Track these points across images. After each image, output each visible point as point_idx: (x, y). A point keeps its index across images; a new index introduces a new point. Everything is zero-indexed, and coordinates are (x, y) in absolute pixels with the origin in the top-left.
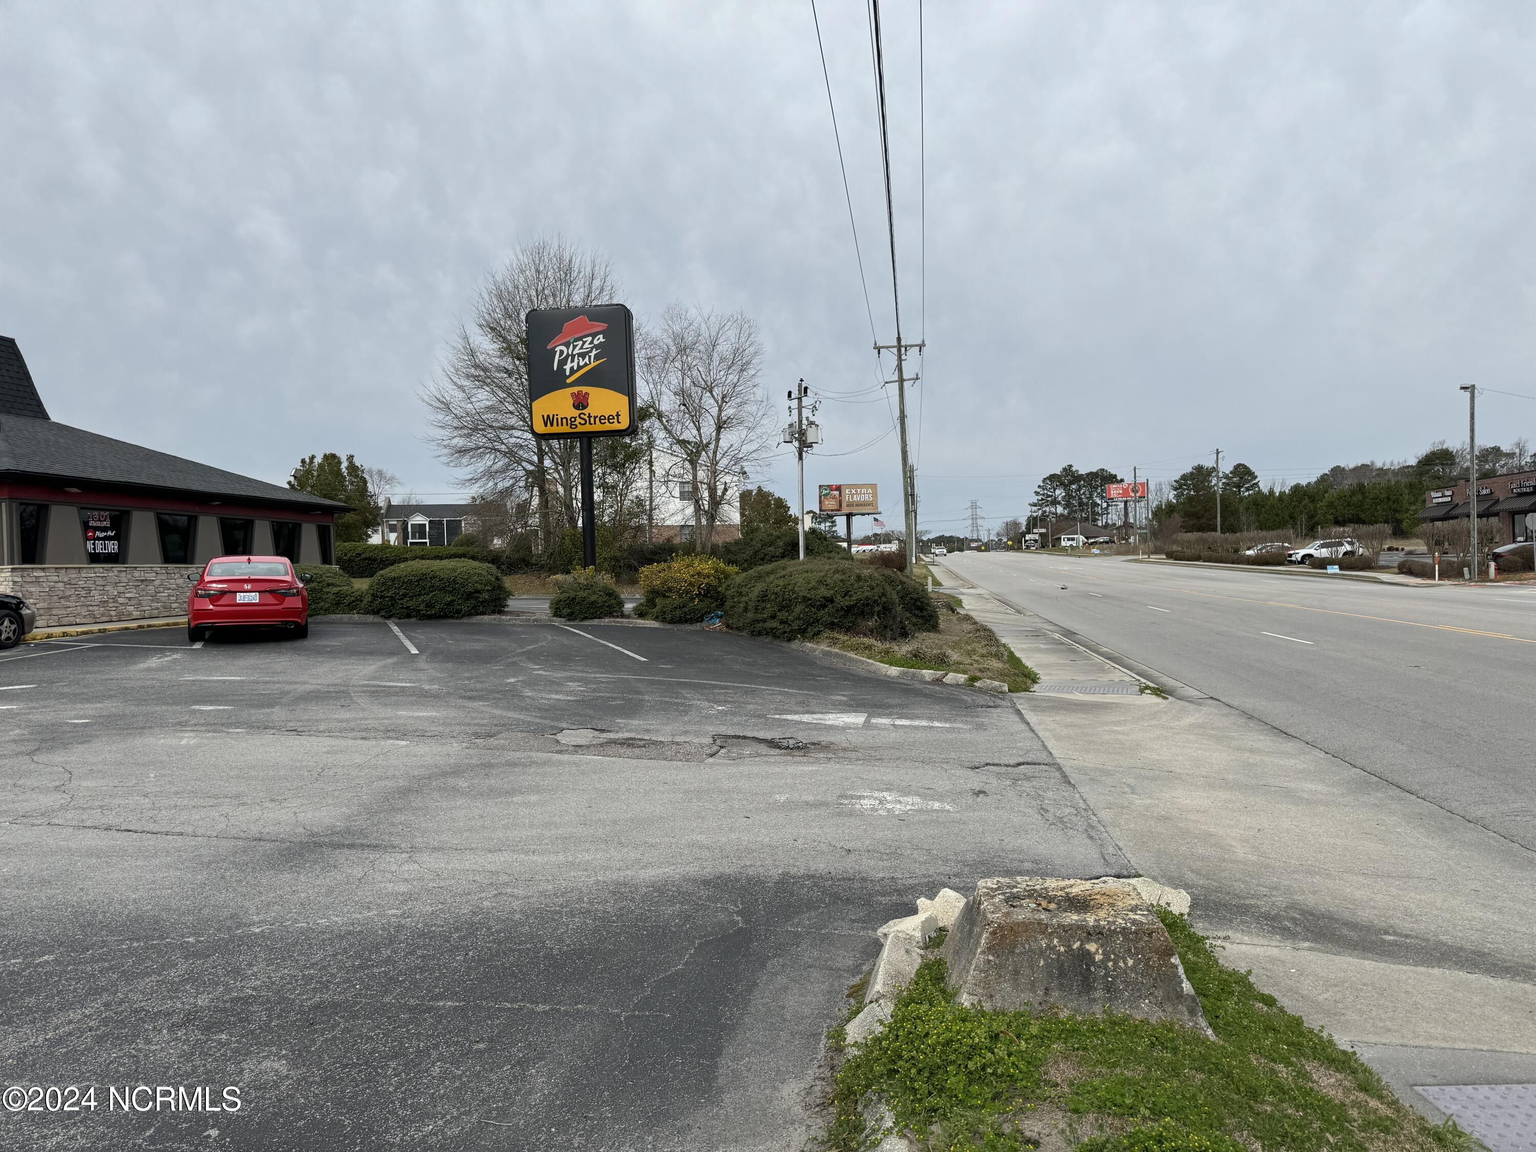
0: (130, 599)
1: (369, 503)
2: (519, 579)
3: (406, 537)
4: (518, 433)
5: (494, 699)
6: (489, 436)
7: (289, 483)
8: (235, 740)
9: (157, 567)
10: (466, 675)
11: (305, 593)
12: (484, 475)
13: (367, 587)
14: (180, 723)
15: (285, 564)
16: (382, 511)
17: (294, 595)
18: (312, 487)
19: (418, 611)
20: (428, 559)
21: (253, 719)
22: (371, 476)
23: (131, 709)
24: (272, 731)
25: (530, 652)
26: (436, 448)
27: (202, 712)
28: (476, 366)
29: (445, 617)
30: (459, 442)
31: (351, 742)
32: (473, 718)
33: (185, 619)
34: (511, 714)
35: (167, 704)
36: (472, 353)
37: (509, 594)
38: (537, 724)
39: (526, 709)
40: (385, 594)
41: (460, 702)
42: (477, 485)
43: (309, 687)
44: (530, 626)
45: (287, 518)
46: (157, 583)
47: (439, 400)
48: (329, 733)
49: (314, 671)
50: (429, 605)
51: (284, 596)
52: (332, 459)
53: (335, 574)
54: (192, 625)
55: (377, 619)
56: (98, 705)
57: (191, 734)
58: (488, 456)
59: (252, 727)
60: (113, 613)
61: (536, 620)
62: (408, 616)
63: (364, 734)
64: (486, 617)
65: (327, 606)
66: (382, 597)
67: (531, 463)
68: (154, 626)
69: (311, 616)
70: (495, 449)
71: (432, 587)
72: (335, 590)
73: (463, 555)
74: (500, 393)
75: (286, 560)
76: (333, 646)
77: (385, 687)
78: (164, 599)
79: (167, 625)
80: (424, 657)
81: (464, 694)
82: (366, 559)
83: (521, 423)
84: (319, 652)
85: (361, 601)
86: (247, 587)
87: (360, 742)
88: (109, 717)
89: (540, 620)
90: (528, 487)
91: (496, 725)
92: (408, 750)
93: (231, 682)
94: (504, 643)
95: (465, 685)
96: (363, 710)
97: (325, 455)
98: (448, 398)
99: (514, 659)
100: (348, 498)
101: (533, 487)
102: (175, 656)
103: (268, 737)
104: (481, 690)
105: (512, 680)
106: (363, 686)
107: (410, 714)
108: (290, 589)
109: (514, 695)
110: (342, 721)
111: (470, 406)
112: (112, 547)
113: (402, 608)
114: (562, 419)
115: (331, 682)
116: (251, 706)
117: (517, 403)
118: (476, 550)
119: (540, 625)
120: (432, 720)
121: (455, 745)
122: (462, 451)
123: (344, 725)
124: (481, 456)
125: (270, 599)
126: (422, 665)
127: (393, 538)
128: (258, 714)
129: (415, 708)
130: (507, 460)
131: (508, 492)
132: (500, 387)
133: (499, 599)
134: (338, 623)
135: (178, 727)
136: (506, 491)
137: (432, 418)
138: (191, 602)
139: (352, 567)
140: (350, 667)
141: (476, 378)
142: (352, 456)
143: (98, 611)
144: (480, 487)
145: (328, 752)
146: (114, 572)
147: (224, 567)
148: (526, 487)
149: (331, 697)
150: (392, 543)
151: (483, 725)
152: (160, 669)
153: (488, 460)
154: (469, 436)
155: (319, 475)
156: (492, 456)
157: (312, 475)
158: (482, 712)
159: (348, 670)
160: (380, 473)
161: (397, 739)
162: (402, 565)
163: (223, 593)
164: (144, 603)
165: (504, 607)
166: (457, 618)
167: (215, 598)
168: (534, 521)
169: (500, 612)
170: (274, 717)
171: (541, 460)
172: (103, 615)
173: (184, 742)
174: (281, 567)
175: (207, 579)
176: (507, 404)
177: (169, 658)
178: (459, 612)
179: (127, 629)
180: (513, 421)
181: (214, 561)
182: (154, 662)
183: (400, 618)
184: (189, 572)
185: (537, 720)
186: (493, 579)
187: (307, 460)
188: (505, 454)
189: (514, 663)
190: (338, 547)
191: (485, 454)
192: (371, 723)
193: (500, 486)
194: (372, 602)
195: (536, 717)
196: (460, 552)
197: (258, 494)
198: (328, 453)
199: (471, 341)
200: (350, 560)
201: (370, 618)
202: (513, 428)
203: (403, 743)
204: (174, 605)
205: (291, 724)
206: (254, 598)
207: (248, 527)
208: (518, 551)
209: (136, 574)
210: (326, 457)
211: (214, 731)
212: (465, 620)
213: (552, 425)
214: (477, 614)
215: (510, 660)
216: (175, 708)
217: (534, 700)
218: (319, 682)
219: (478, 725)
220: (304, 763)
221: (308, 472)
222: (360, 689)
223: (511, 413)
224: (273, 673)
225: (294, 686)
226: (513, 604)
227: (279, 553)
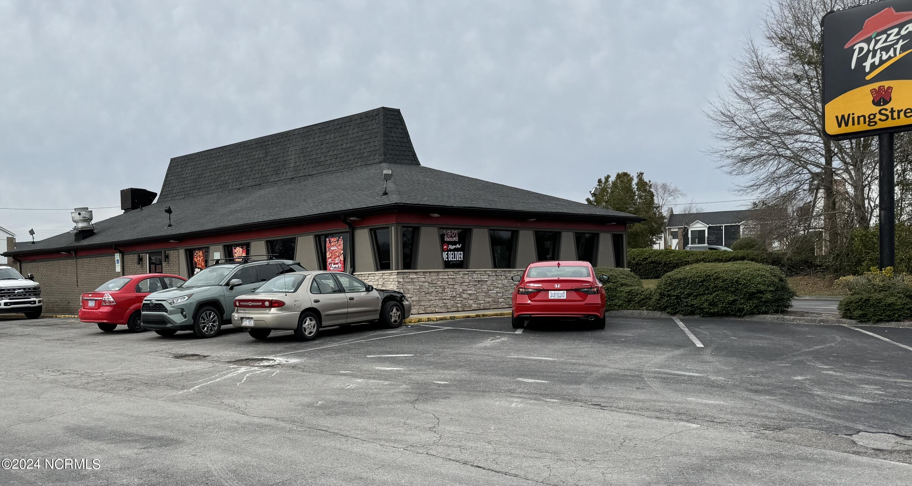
0: (470, 295)
1: (655, 214)
2: (801, 280)
3: (686, 243)
4: (804, 137)
5: (782, 394)
6: (773, 143)
7: (588, 200)
8: (552, 407)
9: (490, 271)
10: (751, 369)
11: (604, 292)
12: (767, 181)
13: (656, 287)
14: (509, 391)
15: (587, 267)
16: (665, 221)
17: (594, 293)
18: (606, 202)
19: (702, 309)
20: (709, 262)
21: (565, 393)
22: (656, 190)
23: (474, 377)
24: (581, 404)
25: (817, 352)
26: (719, 159)
27: (525, 383)
28: (763, 78)
29: (727, 315)
30: (743, 152)
31: (648, 420)
32: (760, 411)
33: (510, 311)
34: (799, 410)
35: (500, 375)
36: (759, 65)
37: (793, 294)
38: (828, 423)
39: (816, 407)
40: (672, 293)
41: (746, 394)
42: (759, 191)
43: (608, 370)
44: (816, 326)
45: (588, 230)
46: (489, 283)
47: (723, 114)
48: (628, 410)
49: (612, 357)
50: (712, 304)
51: (586, 294)
52: (624, 177)
53: (627, 275)
54: (515, 315)
55: (665, 315)
56: (453, 372)
57: (519, 400)
58: (771, 162)
59: (564, 399)
60: (459, 305)
61: (822, 321)
62: (692, 313)
63: (658, 414)
64: (769, 316)
65: (620, 303)
66: (669, 296)
67: (817, 165)
68: (487, 315)
69: (607, 311)
70: (779, 155)
71: (716, 287)
72: (628, 289)
73: (743, 258)
74: (787, 100)
75: (588, 264)
76: (626, 337)
77: (674, 374)
78: (493, 295)
79: (496, 315)
80: (709, 351)
81: (750, 387)
82: (652, 262)
83: (809, 127)
84: (615, 341)
85: (650, 299)
86: (557, 286)
87: (655, 421)
88: (460, 381)
89: (827, 321)
90: (813, 190)
91: (784, 419)
92: (699, 432)
93: (546, 361)
94: (789, 342)
95: (751, 379)
96: (656, 393)
97: (618, 175)
98: (733, 112)
99: (801, 358)
100: (637, 211)
101: (817, 189)
102: (503, 339)
103: (577, 408)
104: (768, 385)
105: (799, 378)
106: (655, 372)
107: (700, 400)
108: (591, 288)
109: (802, 393)
110: (638, 401)
111: (755, 116)
112: (459, 256)
113: (687, 306)
114: (859, 117)
115: (626, 367)
116: (563, 382)
117: (806, 108)
118: (756, 253)
119: (825, 326)
120: (721, 409)
121: (744, 433)
122: (745, 160)
123: (640, 404)
124: (764, 163)
125: (575, 296)
126: (708, 358)
127: (674, 244)
128: (570, 389)
129: (703, 395)
130: (791, 165)
131: (790, 196)
132: (787, 95)
133: (782, 299)
134: (630, 318)
135: (508, 393)
136: (789, 195)
137: (716, 131)
138: (515, 298)
139: (640, 270)
140: (642, 355)
141: (761, 89)
142: (642, 174)
143: (450, 303)
144: (762, 193)
145: (628, 426)
146: (460, 275)
147: (539, 270)
148: (810, 190)
149: (628, 380)
150: (673, 248)
151: (771, 418)
152: (493, 348)
153: (772, 166)
154: (752, 145)
155: (612, 192)
156: (776, 162)
157: (607, 193)
158: (769, 406)
159: (641, 358)
160: (664, 187)
161: (688, 421)
162: (687, 268)
163: (538, 291)
164: (480, 298)
165: (787, 307)
166: (740, 316)
167: (532, 295)
168: (819, 223)
169: (783, 312)
170: (581, 393)
171: (829, 162)
172: (453, 306)
173: (513, 405)
174: (584, 270)
175: (526, 279)
176: (793, 110)
177: (499, 340)
178: (740, 310)
179: (468, 317)
180: (799, 126)
181: (532, 265)
182: (488, 343)
183: (684, 315)
184: (512, 275)
185: (829, 419)
186: (777, 280)
187: (603, 180)
188: (789, 159)
189: (801, 362)
190: (629, 252)
191: (768, 161)
192: (663, 405)
193: (783, 190)
194: (659, 300)
195: (828, 415)
196: (740, 255)
197: (565, 211)
198: (620, 172)
199: (759, 53)
200: (637, 264)
201: (658, 314)
202: (799, 132)
203: (694, 426)
204: (501, 300)
205: (596, 399)
206: (562, 295)
207: (556, 238)
208: (800, 253)
209: (475, 276)
210: (619, 176)
211: (535, 399)
212: (747, 319)
213: (847, 124)
214: (759, 313)
215: (796, 359)
216: (505, 378)
217: (825, 399)
218: (617, 366)
219: (766, 417)
220: (608, 433)
221: (604, 190)
222: (652, 375)
223: (797, 118)
224: (578, 356)
225: (596, 369)
226: (796, 304)
227: (580, 258)
